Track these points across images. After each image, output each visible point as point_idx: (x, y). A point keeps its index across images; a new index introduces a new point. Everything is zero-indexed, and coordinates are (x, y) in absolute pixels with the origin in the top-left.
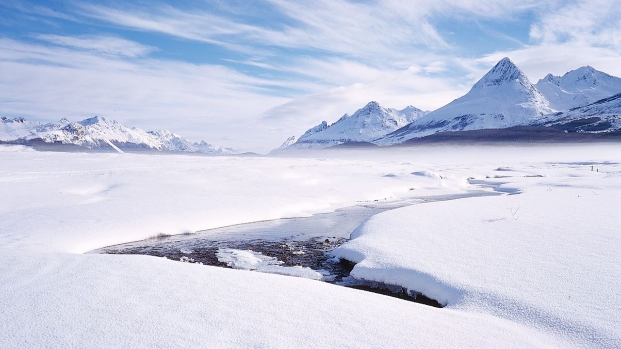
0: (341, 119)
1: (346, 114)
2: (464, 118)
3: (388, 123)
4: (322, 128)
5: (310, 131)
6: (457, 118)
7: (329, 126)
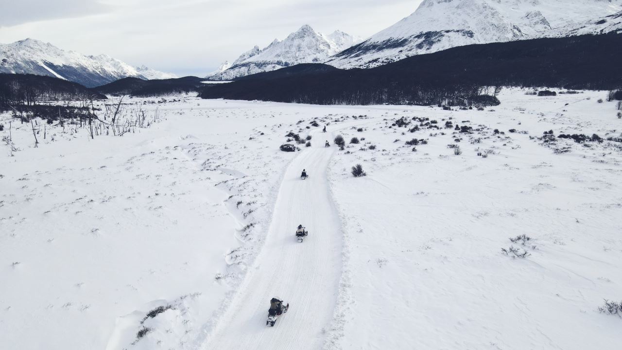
0: (272, 44)
1: (276, 39)
2: (428, 35)
3: (322, 47)
4: (255, 53)
5: (244, 55)
6: (419, 37)
7: (261, 51)
